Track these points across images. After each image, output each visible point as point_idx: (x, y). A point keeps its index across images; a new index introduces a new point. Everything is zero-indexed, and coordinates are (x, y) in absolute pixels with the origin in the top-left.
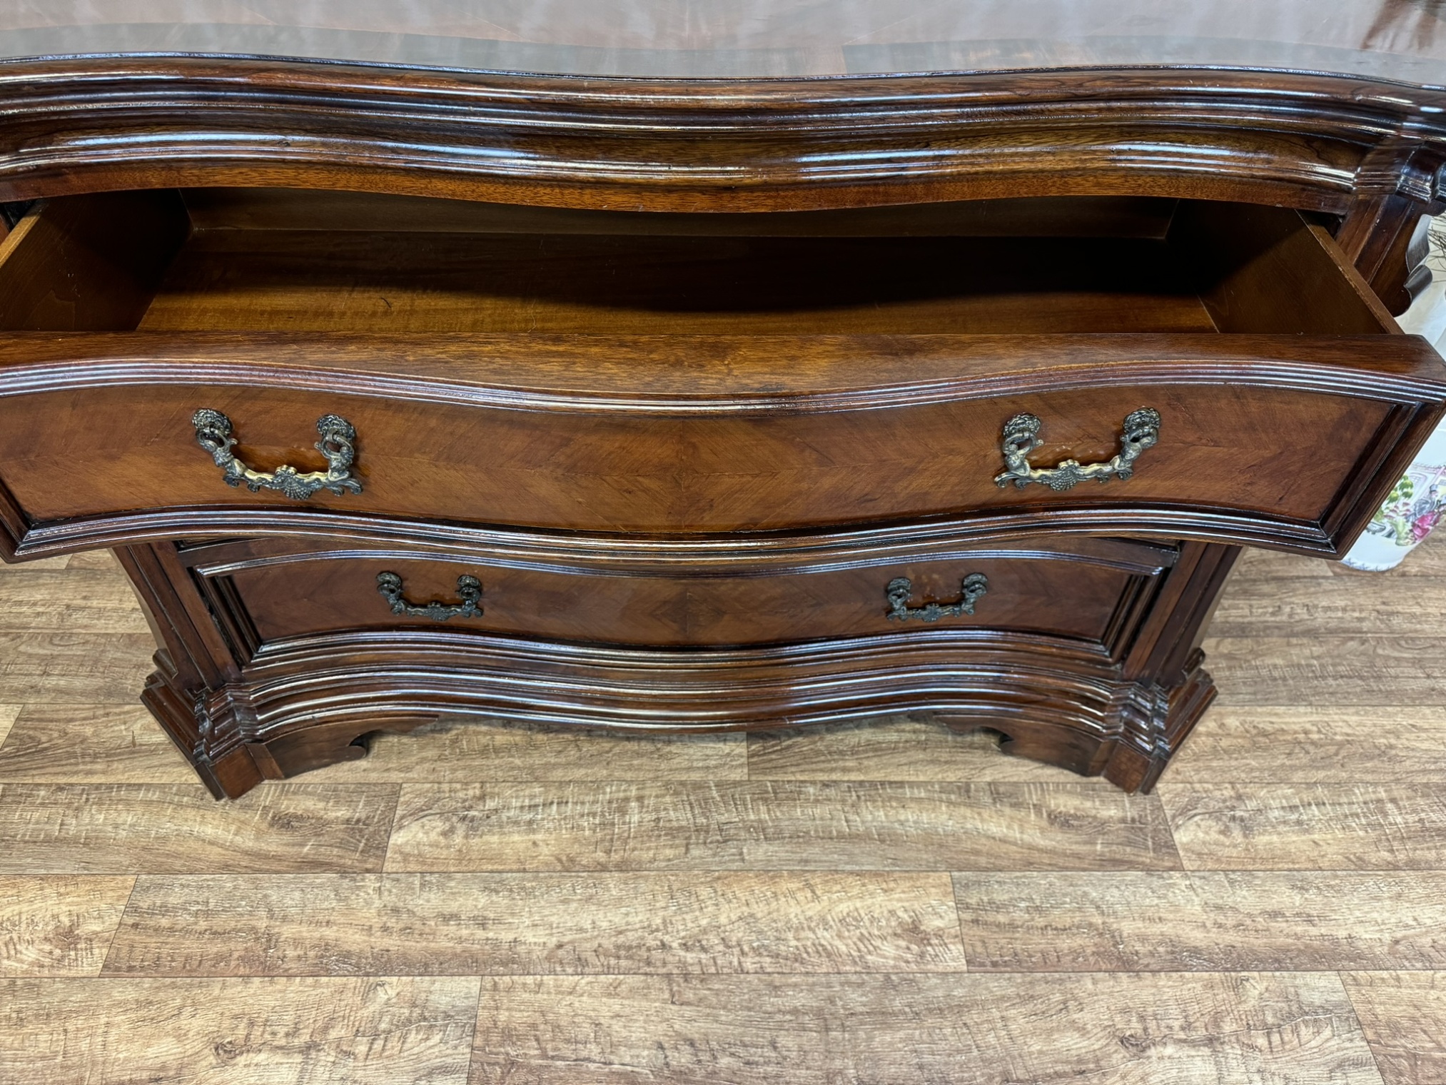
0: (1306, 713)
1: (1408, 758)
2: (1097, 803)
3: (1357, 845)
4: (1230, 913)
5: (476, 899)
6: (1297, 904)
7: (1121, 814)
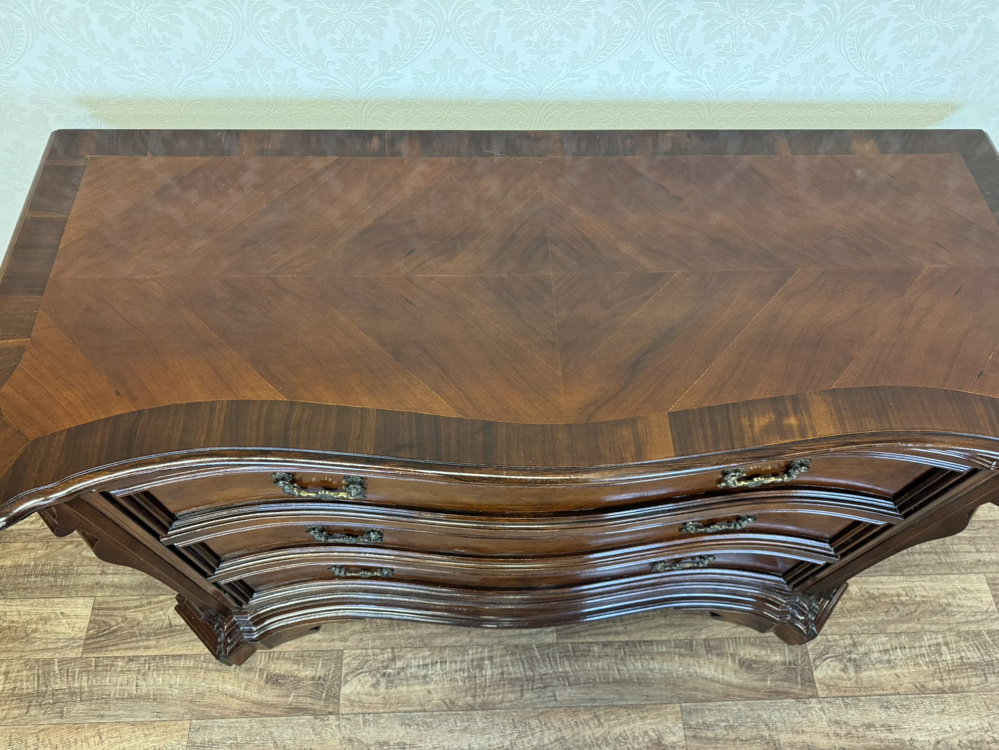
0: (900, 581)
1: (959, 612)
2: (769, 651)
3: (922, 676)
4: (843, 726)
5: (397, 731)
6: (883, 718)
7: (782, 659)
